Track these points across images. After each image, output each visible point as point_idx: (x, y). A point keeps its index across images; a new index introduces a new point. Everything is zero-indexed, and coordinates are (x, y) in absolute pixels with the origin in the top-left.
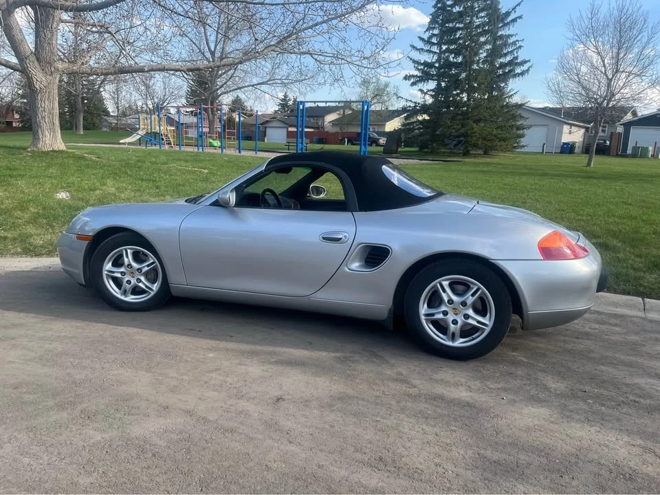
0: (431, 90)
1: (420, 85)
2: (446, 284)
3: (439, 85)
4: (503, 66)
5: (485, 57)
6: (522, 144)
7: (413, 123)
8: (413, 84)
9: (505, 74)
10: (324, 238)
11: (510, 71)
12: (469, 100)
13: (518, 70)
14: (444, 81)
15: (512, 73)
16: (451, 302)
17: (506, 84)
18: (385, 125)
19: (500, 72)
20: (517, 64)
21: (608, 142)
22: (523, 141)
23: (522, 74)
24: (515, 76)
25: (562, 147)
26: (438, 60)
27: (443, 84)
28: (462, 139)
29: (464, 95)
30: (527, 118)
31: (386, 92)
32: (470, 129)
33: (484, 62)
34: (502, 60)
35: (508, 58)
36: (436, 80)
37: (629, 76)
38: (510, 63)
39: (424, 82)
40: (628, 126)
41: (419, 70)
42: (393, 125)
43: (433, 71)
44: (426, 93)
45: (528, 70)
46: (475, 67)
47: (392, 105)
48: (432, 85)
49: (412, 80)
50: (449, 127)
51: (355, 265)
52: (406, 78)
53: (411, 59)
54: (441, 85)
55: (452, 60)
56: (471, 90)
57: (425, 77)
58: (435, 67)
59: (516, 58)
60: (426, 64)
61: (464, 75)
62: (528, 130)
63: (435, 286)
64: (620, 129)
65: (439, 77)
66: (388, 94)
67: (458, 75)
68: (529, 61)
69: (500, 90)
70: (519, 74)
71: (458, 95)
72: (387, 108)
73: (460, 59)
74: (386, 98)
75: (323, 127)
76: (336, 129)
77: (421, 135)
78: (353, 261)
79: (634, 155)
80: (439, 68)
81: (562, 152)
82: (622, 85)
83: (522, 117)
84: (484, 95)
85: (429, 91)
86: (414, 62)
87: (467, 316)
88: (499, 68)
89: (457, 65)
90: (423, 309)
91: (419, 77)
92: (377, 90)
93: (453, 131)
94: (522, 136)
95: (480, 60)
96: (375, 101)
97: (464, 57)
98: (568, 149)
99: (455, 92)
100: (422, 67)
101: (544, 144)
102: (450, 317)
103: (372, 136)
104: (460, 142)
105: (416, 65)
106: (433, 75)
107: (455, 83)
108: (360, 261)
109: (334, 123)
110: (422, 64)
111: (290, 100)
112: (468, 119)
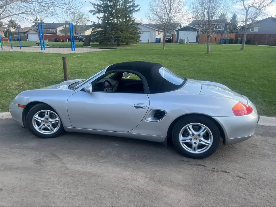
0: (102, 17)
1: (97, 15)
2: (190, 127)
3: (104, 15)
4: (130, 7)
5: (122, 3)
6: (140, 40)
7: (96, 32)
8: (94, 14)
9: (131, 11)
10: (135, 107)
11: (133, 9)
12: (117, 22)
13: (136, 9)
14: (107, 13)
15: (134, 10)
16: (193, 134)
17: (132, 15)
18: (85, 32)
19: (129, 9)
20: (135, 6)
21: (172, 38)
22: (141, 39)
23: (138, 10)
24: (135, 11)
25: (156, 40)
26: (103, 4)
27: (106, 15)
28: (117, 38)
29: (115, 20)
30: (141, 29)
31: (83, 17)
32: (119, 35)
33: (122, 5)
34: (129, 4)
35: (132, 4)
36: (103, 13)
37: (175, 12)
38: (132, 6)
39: (98, 13)
40: (178, 31)
41: (95, 8)
42: (88, 32)
43: (101, 9)
44: (100, 19)
45: (140, 9)
46: (118, 7)
47: (87, 23)
48: (101, 15)
49: (93, 13)
50: (110, 34)
51: (150, 119)
52: (90, 11)
53: (91, 3)
54: (105, 15)
55: (108, 4)
56: (118, 18)
57: (99, 11)
58: (102, 7)
59: (134, 4)
60: (98, 5)
61: (114, 11)
62: (142, 34)
63: (186, 128)
64: (176, 32)
65: (105, 12)
66: (84, 18)
67: (112, 11)
68: (140, 5)
69: (130, 17)
70: (136, 11)
71: (113, 20)
72: (85, 25)
73: (112, 4)
74: (84, 20)
75: (56, 33)
76: (62, 34)
77: (99, 37)
78: (149, 117)
79: (180, 43)
80: (104, 7)
81: (156, 42)
82: (173, 16)
83: (139, 28)
84: (123, 19)
85: (101, 17)
86: (93, 4)
87: (200, 141)
88: (128, 8)
89: (111, 6)
90: (181, 138)
91: (96, 11)
92: (79, 16)
93: (112, 35)
94: (139, 37)
95: (120, 4)
96: (79, 21)
97: (113, 3)
98: (158, 41)
99: (111, 19)
100: (97, 7)
101: (149, 40)
102: (193, 141)
103: (79, 37)
104: (116, 40)
105: (94, 6)
106: (101, 11)
107: (111, 14)
108: (151, 117)
109: (61, 31)
110: (96, 5)
111: (39, 20)
112: (118, 30)
